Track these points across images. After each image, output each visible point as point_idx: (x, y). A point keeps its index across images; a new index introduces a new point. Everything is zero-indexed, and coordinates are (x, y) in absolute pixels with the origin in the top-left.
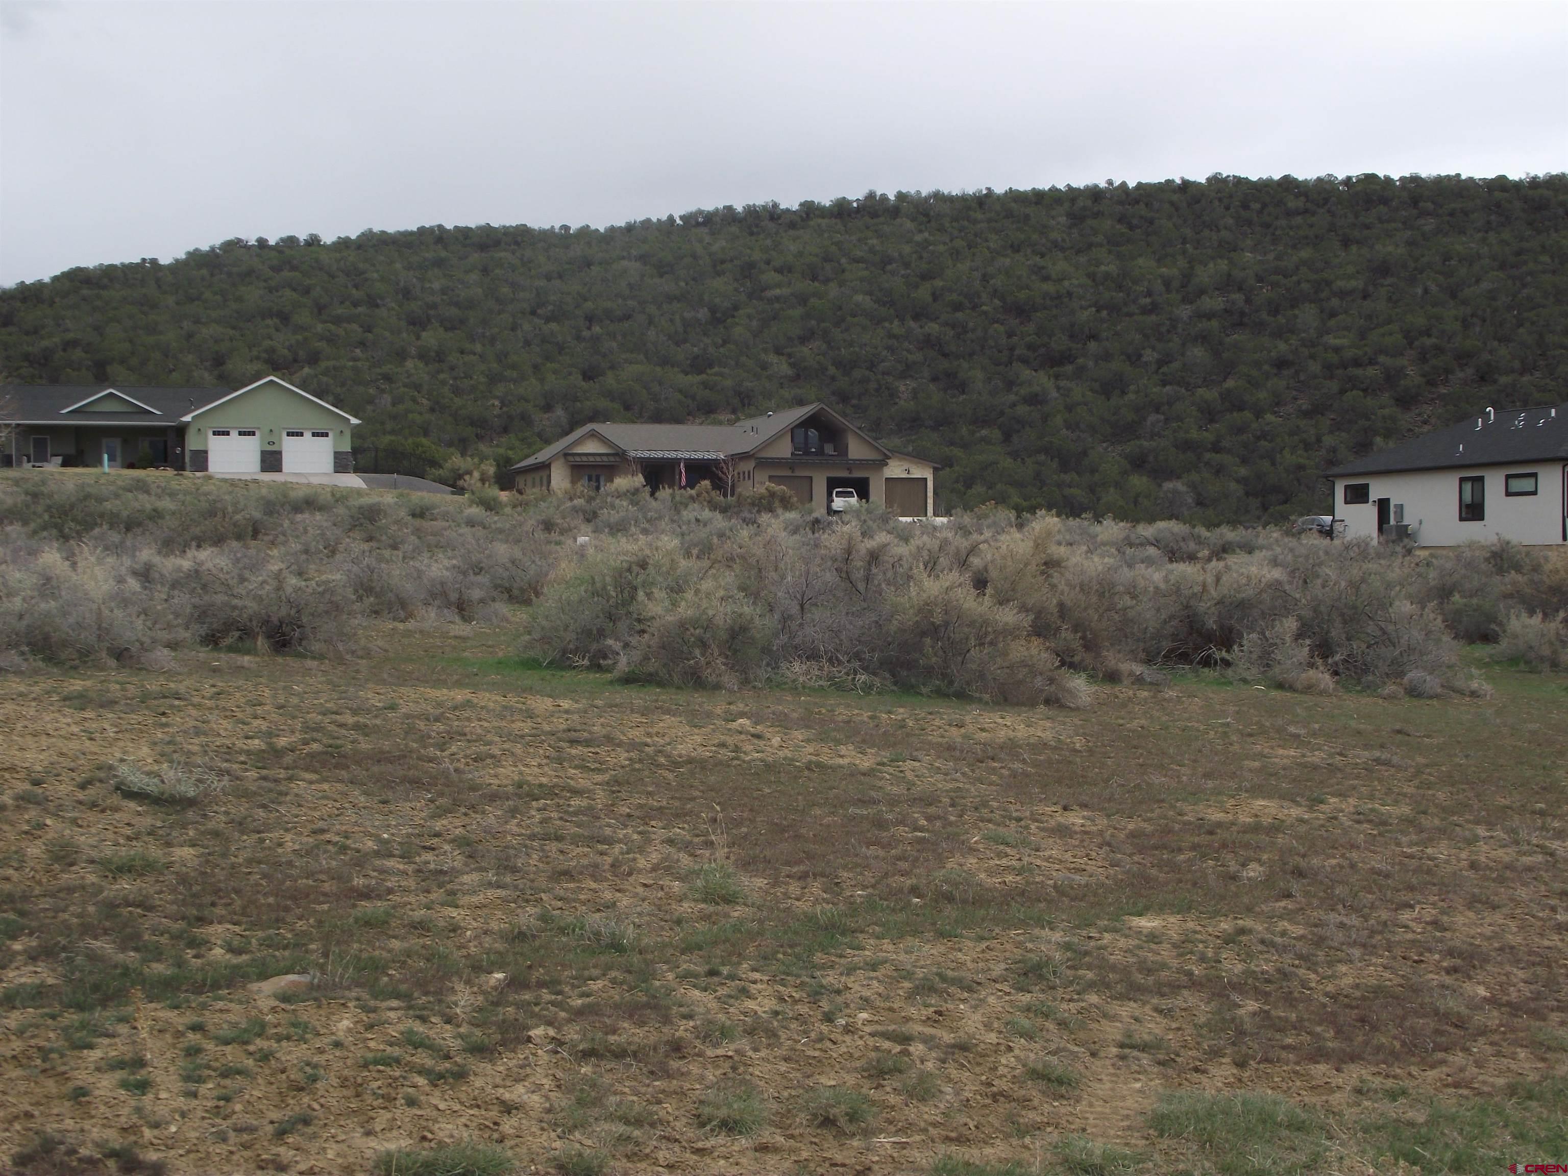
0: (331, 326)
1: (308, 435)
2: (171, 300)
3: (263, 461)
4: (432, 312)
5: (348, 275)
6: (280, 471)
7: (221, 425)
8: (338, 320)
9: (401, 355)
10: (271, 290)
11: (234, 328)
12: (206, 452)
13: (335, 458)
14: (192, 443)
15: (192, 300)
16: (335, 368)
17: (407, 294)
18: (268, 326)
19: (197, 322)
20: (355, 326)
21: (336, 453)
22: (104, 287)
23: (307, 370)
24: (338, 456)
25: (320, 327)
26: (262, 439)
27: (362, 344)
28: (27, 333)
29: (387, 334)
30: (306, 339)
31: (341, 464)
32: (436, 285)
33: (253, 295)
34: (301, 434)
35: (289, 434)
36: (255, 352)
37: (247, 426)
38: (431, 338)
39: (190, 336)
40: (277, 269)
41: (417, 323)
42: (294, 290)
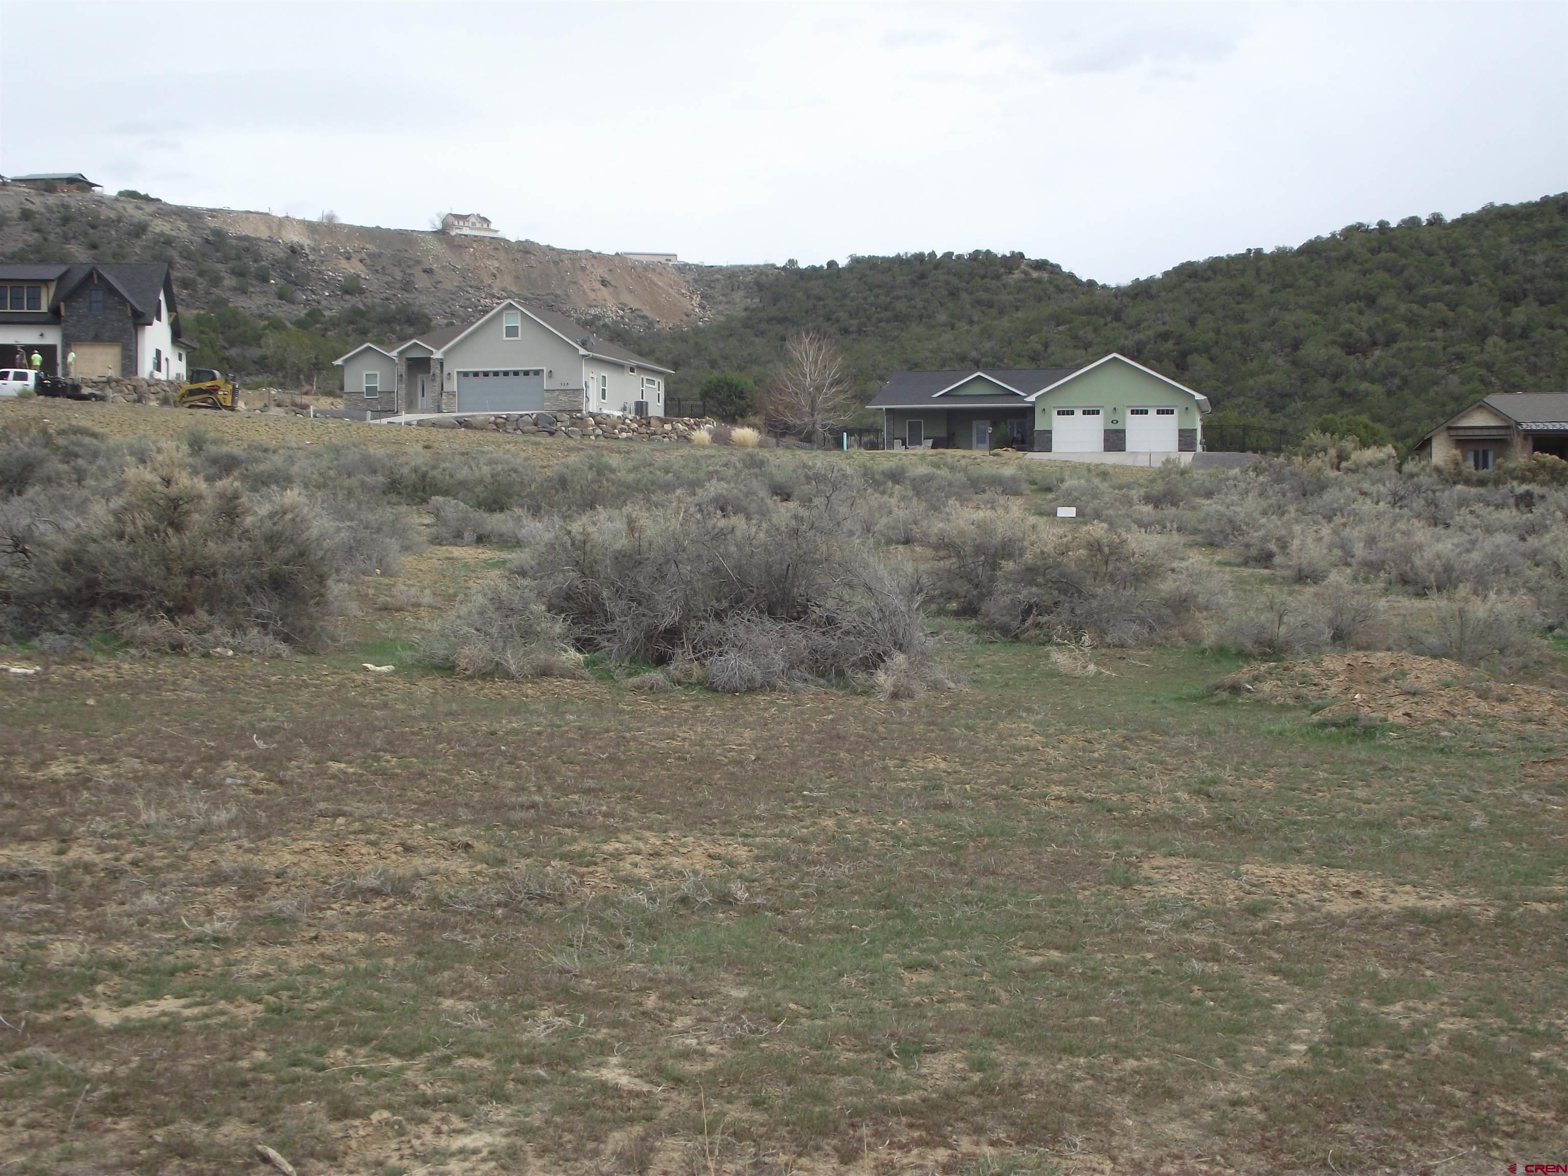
0: (1415, 307)
1: (1152, 412)
2: (1265, 289)
3: (1106, 440)
4: (1529, 286)
5: (1448, 251)
6: (1123, 449)
7: (1065, 405)
8: (1424, 301)
9: (1482, 334)
10: (1364, 273)
11: (1318, 313)
12: (1050, 432)
13: (1180, 436)
14: (1040, 425)
15: (1285, 286)
16: (1410, 350)
17: (1505, 268)
18: (1351, 310)
19: (1284, 308)
20: (1440, 306)
21: (1180, 431)
22: (1207, 280)
23: (1377, 353)
24: (1182, 433)
25: (1403, 308)
26: (1106, 417)
27: (1444, 324)
28: (1130, 328)
29: (1470, 312)
30: (1385, 321)
31: (1186, 441)
32: (1540, 258)
33: (1345, 279)
34: (1146, 412)
35: (1133, 412)
36: (1331, 337)
37: (1091, 404)
38: (1519, 315)
39: (1274, 322)
40: (1374, 251)
41: (1512, 299)
42: (1389, 271)
